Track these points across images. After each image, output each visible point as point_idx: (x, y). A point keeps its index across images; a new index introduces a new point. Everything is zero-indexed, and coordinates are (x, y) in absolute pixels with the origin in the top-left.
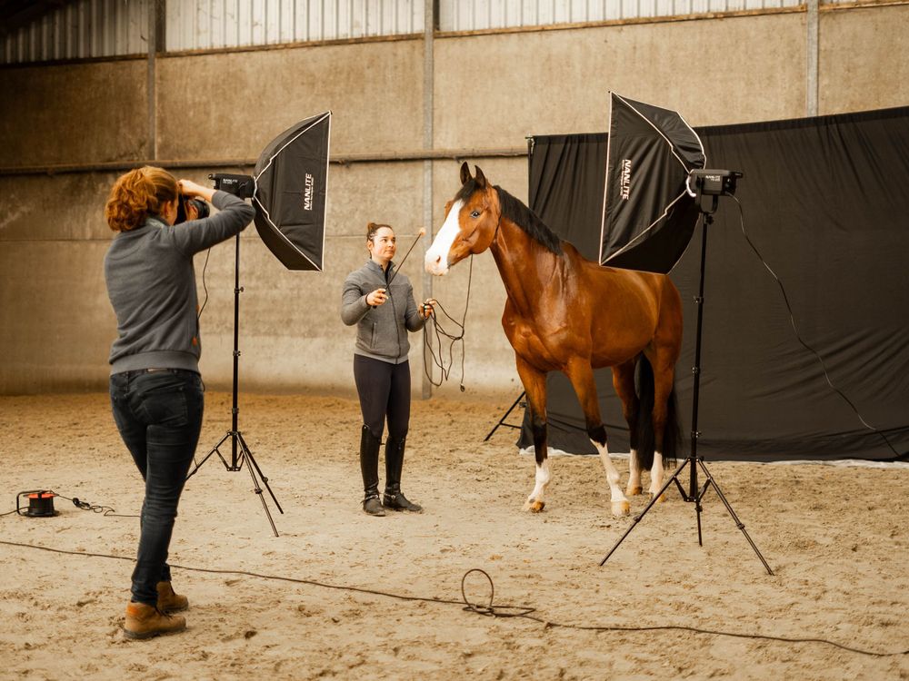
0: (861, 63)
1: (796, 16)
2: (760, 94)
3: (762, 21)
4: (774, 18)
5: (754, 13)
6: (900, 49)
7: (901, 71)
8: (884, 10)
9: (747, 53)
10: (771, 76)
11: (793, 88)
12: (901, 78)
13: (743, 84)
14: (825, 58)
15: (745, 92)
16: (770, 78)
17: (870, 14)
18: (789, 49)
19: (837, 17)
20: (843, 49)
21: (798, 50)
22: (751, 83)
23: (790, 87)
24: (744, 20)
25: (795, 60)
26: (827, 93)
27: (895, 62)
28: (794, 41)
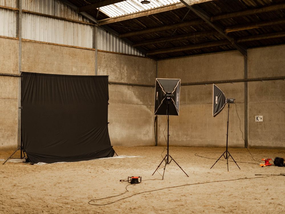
0: (31, 56)
1: (16, 40)
2: (7, 61)
3: (7, 40)
4: (10, 40)
5: (6, 38)
6: (39, 54)
7: (40, 60)
8: (36, 43)
9: (3, 48)
10: (10, 56)
11: (15, 60)
12: (40, 62)
13: (2, 57)
14: (23, 53)
15: (3, 59)
16: (9, 56)
17: (33, 44)
18: (14, 49)
19: (26, 43)
20: (27, 52)
21: (16, 50)
22: (5, 57)
23: (14, 60)
24: (3, 39)
25: (16, 53)
26: (23, 63)
27: (38, 57)
28: (15, 47)
